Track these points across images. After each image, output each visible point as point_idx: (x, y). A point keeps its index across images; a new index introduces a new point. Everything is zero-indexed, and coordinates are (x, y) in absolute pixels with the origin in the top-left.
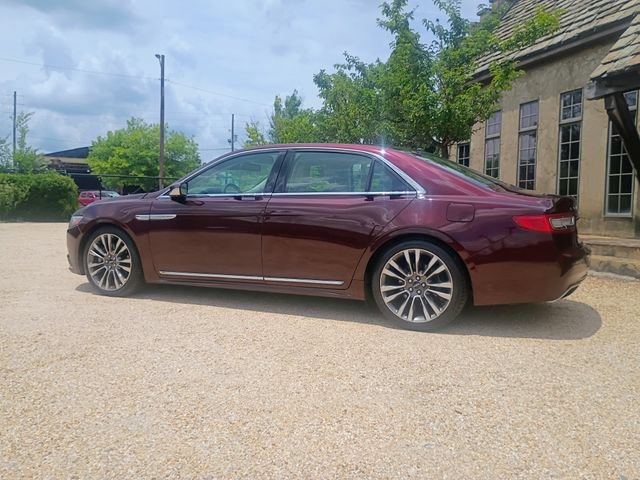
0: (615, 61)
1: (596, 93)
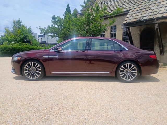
0: (128, 20)
1: (124, 27)
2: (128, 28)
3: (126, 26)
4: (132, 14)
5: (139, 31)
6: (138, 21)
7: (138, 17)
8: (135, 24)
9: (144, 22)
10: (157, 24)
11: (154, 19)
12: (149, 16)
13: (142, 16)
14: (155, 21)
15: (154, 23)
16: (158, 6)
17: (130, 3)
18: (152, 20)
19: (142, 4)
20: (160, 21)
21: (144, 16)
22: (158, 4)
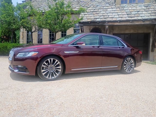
2: (82, 26)
3: (81, 24)
4: (85, 15)
5: (88, 30)
6: (93, 22)
7: (91, 18)
8: (89, 24)
9: (98, 23)
10: (108, 26)
11: (106, 22)
12: (101, 18)
13: (95, 17)
14: (106, 23)
15: (105, 24)
16: (106, 11)
17: (80, 5)
18: (104, 22)
19: (91, 7)
20: (110, 24)
21: (97, 18)
22: (105, 10)
